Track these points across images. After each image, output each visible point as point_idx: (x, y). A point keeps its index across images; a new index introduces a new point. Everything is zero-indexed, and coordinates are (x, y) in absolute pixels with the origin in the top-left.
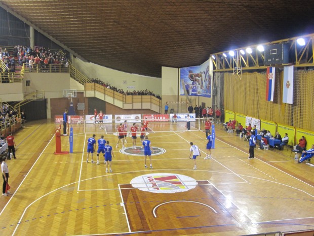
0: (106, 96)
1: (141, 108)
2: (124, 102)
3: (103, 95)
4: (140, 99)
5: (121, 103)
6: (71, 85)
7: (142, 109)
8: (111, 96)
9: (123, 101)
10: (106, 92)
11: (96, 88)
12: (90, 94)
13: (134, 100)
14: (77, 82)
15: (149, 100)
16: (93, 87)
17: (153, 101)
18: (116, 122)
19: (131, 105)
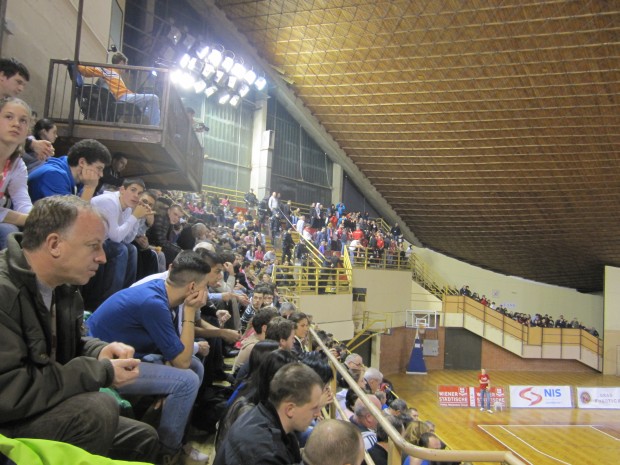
0: (488, 327)
1: (559, 357)
2: (525, 341)
3: (481, 324)
4: (559, 337)
5: (519, 343)
6: (413, 297)
7: (561, 360)
8: (497, 328)
9: (522, 340)
10: (488, 318)
11: (468, 308)
12: (453, 320)
13: (547, 338)
14: (427, 292)
15: (577, 340)
16: (461, 305)
17: (585, 341)
18: (581, 405)
19: (539, 348)
